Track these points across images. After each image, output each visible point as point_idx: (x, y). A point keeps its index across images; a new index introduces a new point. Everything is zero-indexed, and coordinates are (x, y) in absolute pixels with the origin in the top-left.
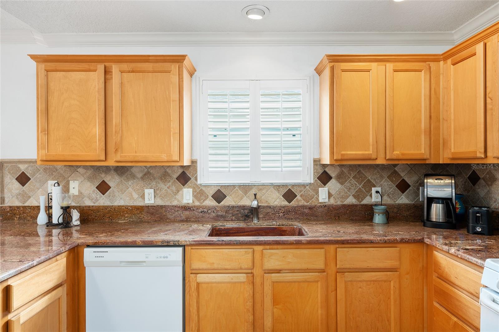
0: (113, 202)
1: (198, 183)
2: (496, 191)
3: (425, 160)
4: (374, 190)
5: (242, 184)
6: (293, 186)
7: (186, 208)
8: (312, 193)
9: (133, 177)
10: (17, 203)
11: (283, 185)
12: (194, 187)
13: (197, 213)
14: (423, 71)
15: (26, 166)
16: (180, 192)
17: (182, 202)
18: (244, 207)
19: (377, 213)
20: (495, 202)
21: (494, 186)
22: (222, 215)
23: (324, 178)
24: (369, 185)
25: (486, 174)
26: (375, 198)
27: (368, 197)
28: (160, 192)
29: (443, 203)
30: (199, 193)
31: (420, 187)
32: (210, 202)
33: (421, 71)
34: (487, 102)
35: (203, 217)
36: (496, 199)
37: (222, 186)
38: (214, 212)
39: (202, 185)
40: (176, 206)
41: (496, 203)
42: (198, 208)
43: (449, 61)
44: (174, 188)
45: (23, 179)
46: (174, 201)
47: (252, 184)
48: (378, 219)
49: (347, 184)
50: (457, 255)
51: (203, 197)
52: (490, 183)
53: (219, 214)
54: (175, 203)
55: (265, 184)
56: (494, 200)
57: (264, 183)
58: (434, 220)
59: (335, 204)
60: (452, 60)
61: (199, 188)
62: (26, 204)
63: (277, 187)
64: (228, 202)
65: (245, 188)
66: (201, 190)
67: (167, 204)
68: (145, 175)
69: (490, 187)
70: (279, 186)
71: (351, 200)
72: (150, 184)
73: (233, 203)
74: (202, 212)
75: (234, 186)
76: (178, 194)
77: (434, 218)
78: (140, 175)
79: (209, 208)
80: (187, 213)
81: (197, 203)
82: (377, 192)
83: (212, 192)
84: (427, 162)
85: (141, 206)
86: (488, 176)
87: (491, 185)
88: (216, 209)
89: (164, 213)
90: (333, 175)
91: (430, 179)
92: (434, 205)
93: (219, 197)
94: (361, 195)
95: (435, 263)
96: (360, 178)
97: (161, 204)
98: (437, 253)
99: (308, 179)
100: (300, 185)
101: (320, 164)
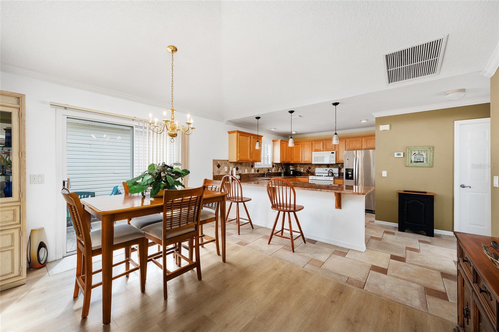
1: (255, 167)
4: (279, 169)
6: (269, 168)
7: (253, 174)
8: (271, 170)
9: (243, 166)
10: (217, 174)
15: (220, 162)
18: (262, 173)
22: (259, 176)
23: (273, 166)
26: (279, 171)
28: (248, 170)
29: (293, 171)
30: (255, 171)
31: (284, 167)
32: (257, 173)
35: (256, 176)
37: (259, 168)
41: (297, 170)
42: (255, 174)
45: (219, 166)
48: (283, 175)
49: (276, 167)
54: (251, 173)
59: (275, 172)
62: (219, 174)
63: (267, 168)
64: (259, 172)
65: (262, 168)
66: (255, 169)
68: (245, 165)
71: (277, 172)
72: (246, 168)
73: (260, 173)
76: (251, 170)
77: (291, 174)
79: (257, 174)
80: (253, 175)
83: (257, 170)
84: (290, 163)
87: (296, 167)
89: (249, 176)
90: (274, 165)
91: (290, 166)
92: (291, 171)
93: (258, 171)
94: (278, 170)
95: (298, 180)
96: (278, 166)
97: (248, 173)
98: (298, 178)
99: (271, 166)
100: (270, 168)
101: (273, 163)
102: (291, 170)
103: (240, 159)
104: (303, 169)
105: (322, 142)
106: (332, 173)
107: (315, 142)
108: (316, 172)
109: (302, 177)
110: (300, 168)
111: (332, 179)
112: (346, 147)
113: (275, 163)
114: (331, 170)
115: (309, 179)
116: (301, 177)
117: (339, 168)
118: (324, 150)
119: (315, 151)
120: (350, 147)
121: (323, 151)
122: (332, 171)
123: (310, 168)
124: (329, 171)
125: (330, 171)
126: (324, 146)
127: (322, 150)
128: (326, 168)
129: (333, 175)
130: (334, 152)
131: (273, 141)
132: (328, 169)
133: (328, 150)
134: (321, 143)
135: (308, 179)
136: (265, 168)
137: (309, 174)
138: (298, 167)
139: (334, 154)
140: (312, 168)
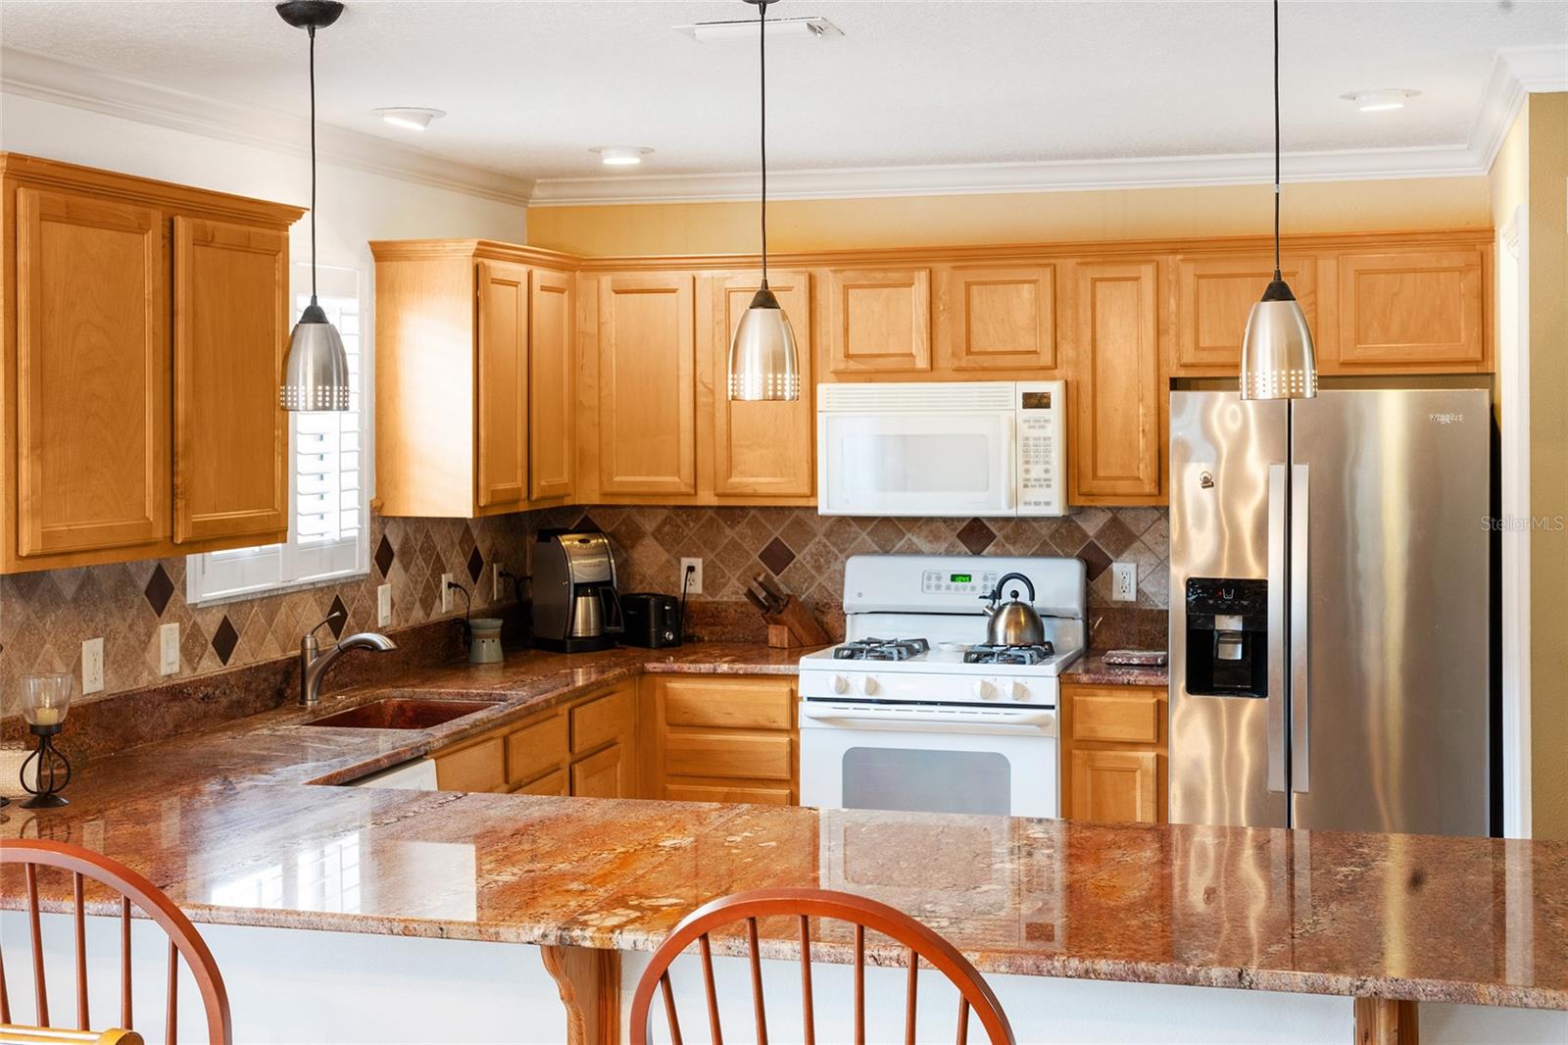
0: (9, 704)
1: (188, 602)
2: (644, 560)
3: (561, 497)
4: (445, 578)
5: (267, 595)
6: (345, 586)
7: (175, 692)
8: (367, 603)
9: (56, 598)
11: (328, 587)
12: (180, 616)
13: (194, 704)
14: (566, 293)
16: (153, 640)
17: (157, 671)
18: (273, 669)
19: (488, 637)
20: (641, 582)
21: (639, 549)
22: (238, 701)
23: (383, 556)
24: (439, 569)
25: (621, 524)
26: (447, 604)
27: (438, 600)
28: (113, 645)
29: (593, 594)
31: (495, 565)
33: (563, 293)
34: (698, 389)
35: (206, 715)
36: (644, 576)
37: (231, 604)
38: (225, 693)
39: (199, 606)
40: (155, 690)
41: (644, 584)
42: (197, 684)
43: (607, 280)
44: (141, 628)
46: (141, 673)
47: (283, 589)
48: (489, 650)
49: (413, 570)
50: (735, 671)
51: (197, 650)
52: (629, 543)
53: (234, 697)
54: (146, 682)
55: (304, 588)
56: (638, 577)
57: (301, 586)
58: (580, 635)
59: (399, 628)
60: (613, 281)
61: (191, 617)
63: (317, 590)
64: (243, 656)
65: (272, 608)
66: (195, 624)
67: (129, 686)
68: (81, 587)
69: (630, 551)
70: (322, 589)
71: (418, 616)
72: (92, 621)
73: (251, 661)
74: (203, 699)
75: (251, 601)
76: (150, 645)
77: (579, 630)
78: (69, 590)
80: (178, 709)
81: (188, 675)
82: (450, 585)
83: (210, 626)
84: (568, 502)
85: (83, 706)
86: (624, 528)
87: (633, 547)
88: (228, 683)
89: (133, 719)
90: (395, 547)
91: (568, 541)
92: (581, 601)
93: (226, 641)
94: (429, 598)
95: (672, 706)
96: (428, 549)
97: (116, 688)
98: (677, 686)
99: (361, 564)
100: (353, 583)
101: (379, 517)
102: (581, 589)
103: (47, 536)
104: (698, 563)
105: (921, 278)
106: (1030, 613)
107: (850, 275)
108: (849, 601)
109: (714, 675)
110: (665, 556)
111: (1041, 681)
112: (1169, 341)
113: (406, 519)
114: (1021, 587)
115: (794, 699)
116: (705, 667)
117: (1079, 557)
118: (944, 360)
119: (842, 376)
120: (1205, 342)
121: (932, 372)
122: (1024, 597)
123: (778, 557)
124: (996, 595)
125: (1006, 597)
126: (942, 319)
127: (922, 362)
128: (949, 553)
129: (1039, 630)
130: (1054, 389)
131: (382, 253)
132: (988, 569)
133: (987, 361)
134: (911, 285)
135: (784, 688)
136: (301, 590)
137: (777, 623)
138: (649, 541)
139: (1055, 414)
140: (803, 556)
